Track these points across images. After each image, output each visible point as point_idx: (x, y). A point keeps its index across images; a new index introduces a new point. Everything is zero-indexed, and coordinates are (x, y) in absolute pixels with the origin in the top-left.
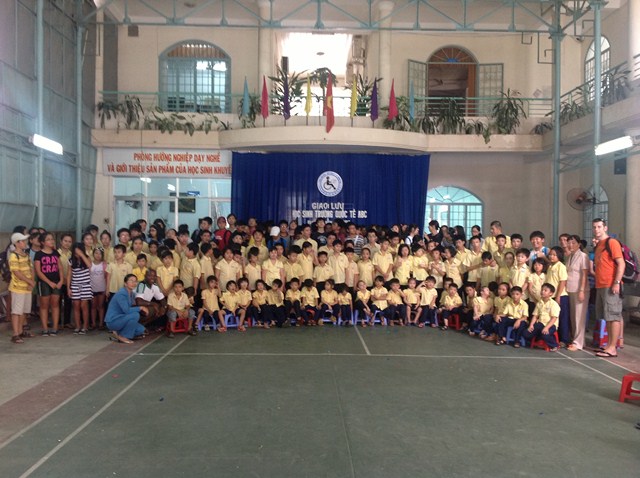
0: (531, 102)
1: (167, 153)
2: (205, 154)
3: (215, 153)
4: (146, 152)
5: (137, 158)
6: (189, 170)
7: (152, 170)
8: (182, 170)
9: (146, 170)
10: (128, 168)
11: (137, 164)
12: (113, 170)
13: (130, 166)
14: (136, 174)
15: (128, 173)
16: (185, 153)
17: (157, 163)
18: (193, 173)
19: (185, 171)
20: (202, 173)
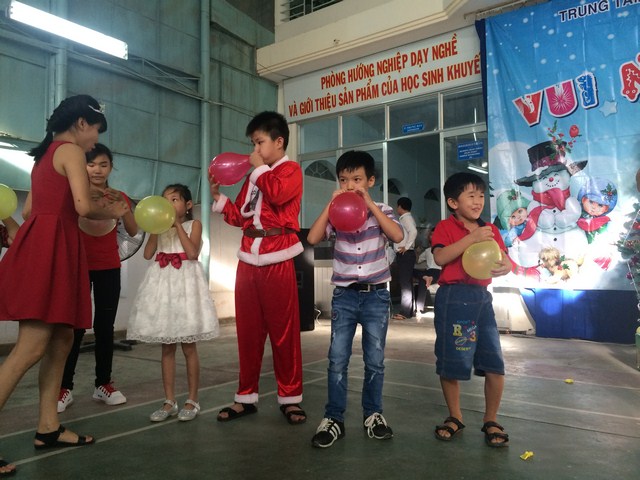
1: (367, 63)
2: (430, 45)
3: (447, 40)
4: (337, 71)
5: (325, 85)
6: (403, 84)
7: (347, 98)
8: (392, 88)
9: (338, 101)
10: (315, 103)
11: (326, 96)
12: (296, 112)
13: (317, 101)
14: (325, 112)
15: (315, 113)
16: (395, 55)
17: (353, 86)
18: (410, 88)
19: (396, 89)
20: (425, 85)
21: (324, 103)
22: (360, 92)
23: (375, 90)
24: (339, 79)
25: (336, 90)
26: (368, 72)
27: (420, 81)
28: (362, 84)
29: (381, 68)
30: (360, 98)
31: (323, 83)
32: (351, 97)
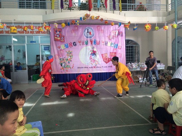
0: (160, 6)
1: (21, 25)
2: (37, 25)
4: (12, 25)
5: (8, 28)
6: (30, 32)
10: (4, 32)
11: (8, 30)
13: (5, 31)
14: (8, 34)
15: (4, 34)
18: (32, 34)
19: (29, 33)
20: (36, 33)
21: (7, 32)
22: (18, 32)
23: (23, 32)
26: (21, 27)
27: (35, 32)
30: (19, 33)
31: (7, 27)
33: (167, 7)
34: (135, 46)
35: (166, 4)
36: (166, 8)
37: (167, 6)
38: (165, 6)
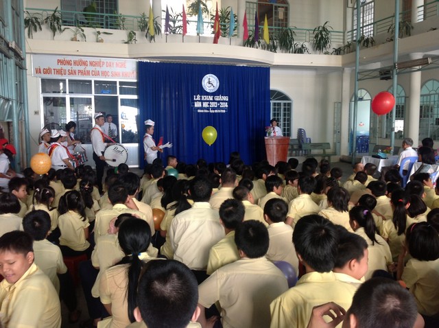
0: (332, 33)
1: (84, 59)
2: (115, 61)
3: (122, 61)
4: (68, 58)
5: (59, 63)
6: (102, 73)
7: (72, 73)
8: (97, 74)
9: (67, 72)
10: (53, 71)
11: (60, 68)
12: (40, 72)
13: (54, 69)
14: (59, 77)
15: (52, 76)
16: (98, 60)
17: (76, 68)
18: (105, 76)
19: (99, 74)
21: (59, 72)
22: (79, 71)
23: (88, 73)
24: (69, 63)
25: (67, 67)
26: (85, 63)
27: (110, 74)
28: (82, 68)
29: (91, 64)
30: (80, 74)
32: (75, 73)
33: (344, 36)
34: (285, 104)
35: (342, 31)
36: (342, 37)
37: (344, 33)
38: (342, 34)
